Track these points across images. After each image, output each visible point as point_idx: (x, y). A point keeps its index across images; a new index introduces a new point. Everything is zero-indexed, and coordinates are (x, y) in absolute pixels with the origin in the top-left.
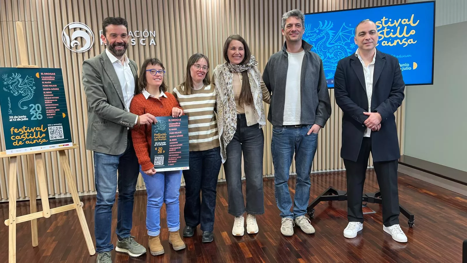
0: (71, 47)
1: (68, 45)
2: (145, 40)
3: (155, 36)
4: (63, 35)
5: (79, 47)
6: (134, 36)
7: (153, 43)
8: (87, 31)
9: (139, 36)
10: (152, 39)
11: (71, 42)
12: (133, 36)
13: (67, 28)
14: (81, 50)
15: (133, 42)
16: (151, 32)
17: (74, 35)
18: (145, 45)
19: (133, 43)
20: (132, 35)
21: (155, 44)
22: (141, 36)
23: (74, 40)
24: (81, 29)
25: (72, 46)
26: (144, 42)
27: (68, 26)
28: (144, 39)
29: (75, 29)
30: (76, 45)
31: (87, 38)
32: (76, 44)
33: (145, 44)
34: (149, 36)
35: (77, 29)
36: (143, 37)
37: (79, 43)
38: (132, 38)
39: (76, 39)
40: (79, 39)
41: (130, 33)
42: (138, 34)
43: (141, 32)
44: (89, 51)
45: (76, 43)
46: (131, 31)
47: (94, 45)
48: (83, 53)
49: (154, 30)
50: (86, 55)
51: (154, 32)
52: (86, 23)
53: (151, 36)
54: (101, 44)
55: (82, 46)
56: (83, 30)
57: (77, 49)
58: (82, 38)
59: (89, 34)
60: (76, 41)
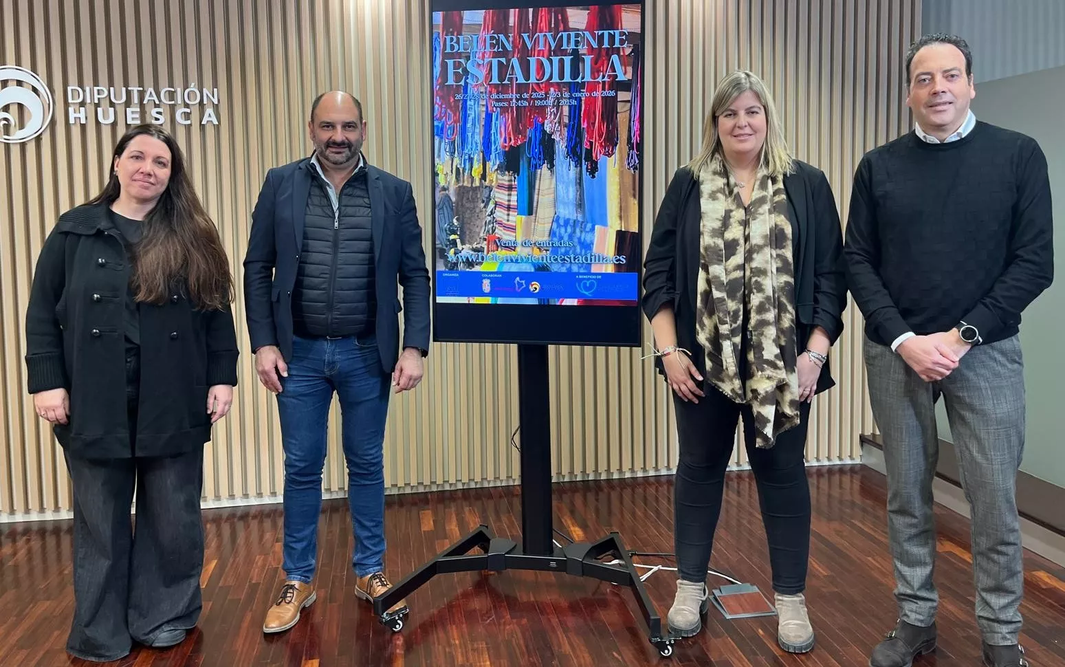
2: (191, 113)
3: (216, 102)
5: (12, 129)
6: (160, 101)
7: (210, 119)
8: (35, 90)
9: (173, 102)
10: (209, 111)
12: (157, 102)
14: (17, 135)
15: (158, 116)
16: (205, 91)
18: (191, 125)
19: (157, 119)
20: (155, 98)
21: (216, 123)
22: (180, 101)
24: (20, 83)
26: (187, 116)
28: (188, 110)
29: (5, 84)
30: (4, 124)
31: (35, 106)
32: (6, 123)
33: (189, 122)
34: (201, 103)
35: (9, 83)
36: (187, 106)
37: (13, 117)
38: (156, 106)
39: (6, 108)
40: (14, 109)
41: (148, 93)
42: (172, 95)
43: (179, 90)
44: (38, 139)
45: (6, 119)
46: (151, 90)
47: (53, 123)
48: (23, 146)
49: (215, 85)
50: (31, 149)
51: (215, 90)
52: (34, 68)
53: (205, 102)
54: (72, 121)
55: (22, 126)
56: (25, 85)
57: (8, 135)
58: (21, 106)
59: (39, 96)
60: (4, 115)
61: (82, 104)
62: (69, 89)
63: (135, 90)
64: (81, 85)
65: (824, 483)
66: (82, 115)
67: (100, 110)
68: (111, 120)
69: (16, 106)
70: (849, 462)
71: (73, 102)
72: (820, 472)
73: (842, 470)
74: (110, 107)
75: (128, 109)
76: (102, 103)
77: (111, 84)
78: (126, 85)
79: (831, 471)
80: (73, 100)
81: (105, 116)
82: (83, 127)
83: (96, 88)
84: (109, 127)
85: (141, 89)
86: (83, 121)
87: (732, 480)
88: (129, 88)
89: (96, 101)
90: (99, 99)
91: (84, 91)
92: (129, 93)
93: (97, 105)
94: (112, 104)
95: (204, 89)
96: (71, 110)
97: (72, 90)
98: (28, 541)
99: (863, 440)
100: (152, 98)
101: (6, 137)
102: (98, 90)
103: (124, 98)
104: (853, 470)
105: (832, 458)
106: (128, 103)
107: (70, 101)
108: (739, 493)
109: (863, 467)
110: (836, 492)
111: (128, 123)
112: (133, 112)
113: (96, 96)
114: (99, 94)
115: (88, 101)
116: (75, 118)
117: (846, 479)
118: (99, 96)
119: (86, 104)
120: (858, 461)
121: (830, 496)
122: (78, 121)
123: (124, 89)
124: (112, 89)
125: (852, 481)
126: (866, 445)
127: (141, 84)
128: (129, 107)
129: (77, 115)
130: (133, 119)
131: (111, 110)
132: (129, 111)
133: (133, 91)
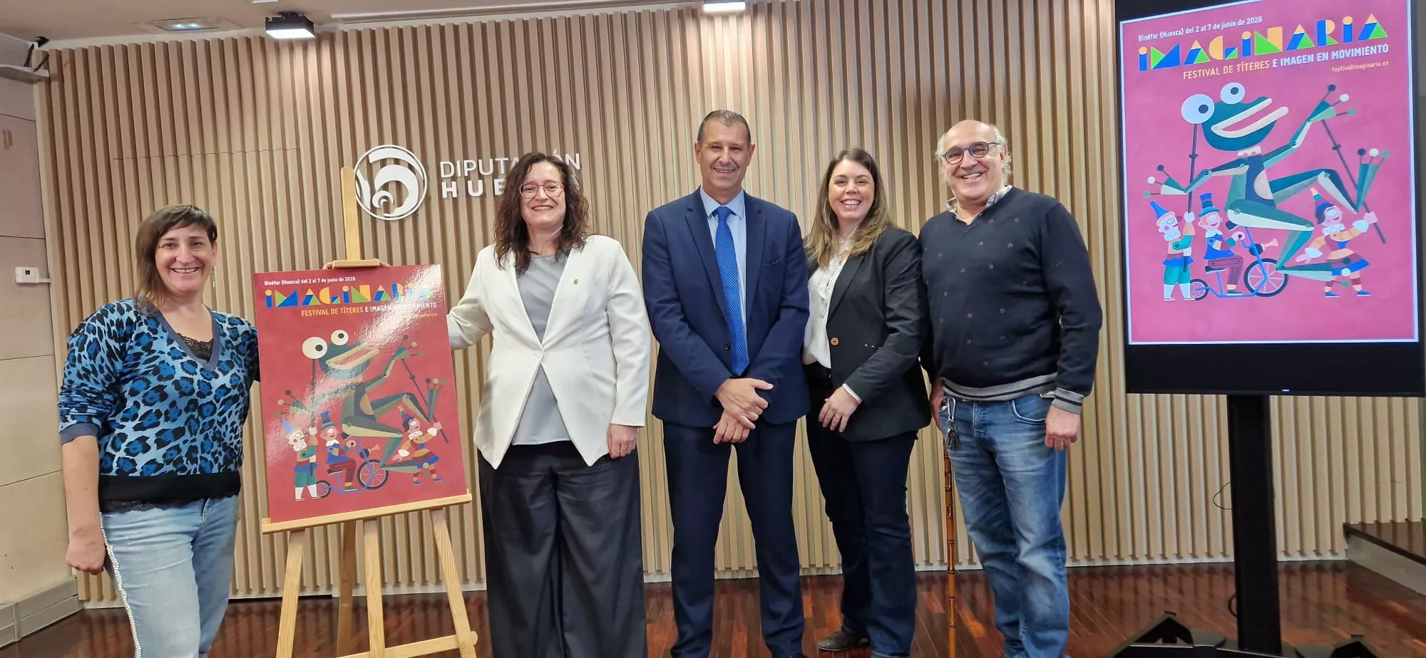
0: (373, 209)
1: (366, 206)
3: (578, 168)
4: (357, 178)
5: (391, 206)
8: (411, 167)
11: (373, 192)
13: (365, 161)
14: (397, 212)
17: (382, 177)
23: (379, 190)
24: (397, 161)
25: (376, 205)
27: (367, 156)
29: (383, 163)
30: (384, 203)
31: (411, 183)
32: (385, 200)
35: (389, 162)
37: (391, 196)
39: (385, 187)
40: (393, 187)
44: (415, 215)
45: (385, 197)
47: (428, 199)
48: (402, 222)
49: (577, 150)
50: (409, 226)
51: (577, 155)
52: (409, 147)
54: (445, 195)
55: (400, 204)
56: (401, 162)
57: (388, 213)
58: (398, 184)
59: (415, 173)
60: (385, 193)
61: (454, 178)
62: (442, 164)
64: (452, 159)
65: (1296, 583)
66: (454, 189)
67: (470, 183)
68: (480, 192)
69: (394, 185)
70: (1329, 557)
71: (446, 176)
72: (1289, 567)
73: (1320, 567)
74: (479, 179)
75: (495, 180)
76: (472, 175)
77: (479, 156)
78: (493, 156)
79: (1305, 567)
80: (445, 174)
81: (475, 189)
82: (455, 201)
83: (466, 162)
84: (479, 200)
85: (507, 159)
86: (455, 195)
87: (1171, 574)
88: (496, 160)
89: (466, 175)
90: (469, 172)
91: (455, 165)
92: (495, 164)
93: (467, 179)
94: (481, 177)
95: (567, 155)
96: (444, 184)
97: (444, 165)
98: (412, 612)
99: (1349, 531)
101: (386, 215)
102: (468, 164)
103: (492, 170)
104: (1336, 567)
105: (1306, 552)
106: (495, 174)
107: (443, 175)
108: (1181, 591)
109: (1350, 564)
110: (1313, 595)
111: (496, 194)
112: (500, 183)
113: (466, 170)
114: (468, 167)
115: (459, 175)
116: (448, 192)
117: (1327, 579)
118: (469, 169)
119: (457, 178)
120: (1342, 557)
121: (1304, 599)
122: (450, 195)
123: (491, 161)
124: (480, 161)
125: (1335, 584)
126: (1353, 537)
127: (507, 155)
128: (497, 178)
129: (449, 190)
131: (480, 182)
132: (496, 181)
133: (500, 161)
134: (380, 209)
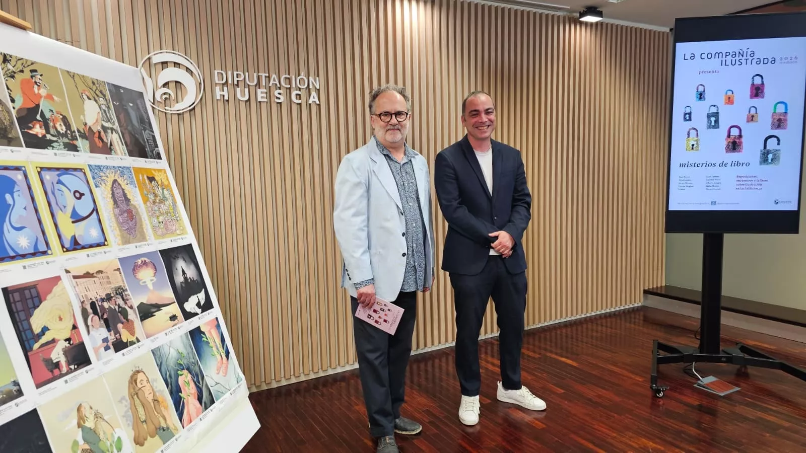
0: (156, 102)
2: (301, 95)
3: (318, 88)
5: (172, 101)
6: (280, 84)
7: (314, 100)
8: (188, 69)
9: (289, 86)
10: (314, 94)
11: (155, 90)
12: (278, 85)
14: (177, 107)
15: (279, 96)
16: (311, 79)
17: (163, 76)
18: (301, 104)
19: (278, 98)
20: (277, 82)
21: (318, 102)
22: (294, 86)
23: (161, 87)
24: (177, 65)
26: (299, 97)
28: (299, 93)
29: (164, 64)
30: (165, 98)
32: (166, 96)
33: (300, 101)
34: (308, 88)
35: (169, 64)
36: (300, 89)
37: (173, 93)
38: (278, 88)
39: (166, 85)
40: (172, 85)
41: (273, 78)
42: (288, 81)
43: (294, 77)
44: (192, 112)
45: (165, 94)
46: (274, 76)
47: (204, 99)
48: (181, 115)
49: (318, 75)
50: (187, 119)
51: (318, 78)
52: (186, 53)
53: (311, 87)
54: (218, 97)
55: (180, 100)
56: (181, 66)
57: (170, 106)
58: (178, 83)
59: (192, 76)
60: (165, 90)
61: (225, 84)
62: (215, 72)
63: (263, 75)
64: (223, 69)
66: (225, 93)
67: (238, 90)
68: (247, 98)
69: (174, 83)
70: (636, 305)
71: (219, 82)
74: (246, 87)
76: (240, 84)
77: (245, 70)
78: (257, 71)
80: (218, 80)
81: (242, 95)
82: (227, 102)
83: (235, 73)
84: (244, 103)
85: (268, 75)
86: (226, 98)
88: (259, 74)
89: (236, 83)
90: (238, 81)
91: (227, 74)
92: (259, 78)
93: (236, 86)
96: (217, 88)
97: (218, 73)
99: (646, 292)
100: (276, 83)
101: (167, 108)
102: (237, 75)
103: (255, 82)
104: (638, 309)
106: (258, 85)
107: (216, 81)
109: (644, 307)
111: (259, 100)
112: (262, 92)
113: (236, 79)
114: (237, 77)
115: (230, 81)
116: (220, 95)
118: (238, 79)
119: (228, 84)
120: (640, 305)
122: (222, 97)
123: (255, 74)
124: (247, 74)
127: (268, 71)
128: (259, 88)
129: (222, 93)
130: (262, 97)
131: (247, 90)
132: (259, 91)
133: (262, 76)
134: (161, 102)
